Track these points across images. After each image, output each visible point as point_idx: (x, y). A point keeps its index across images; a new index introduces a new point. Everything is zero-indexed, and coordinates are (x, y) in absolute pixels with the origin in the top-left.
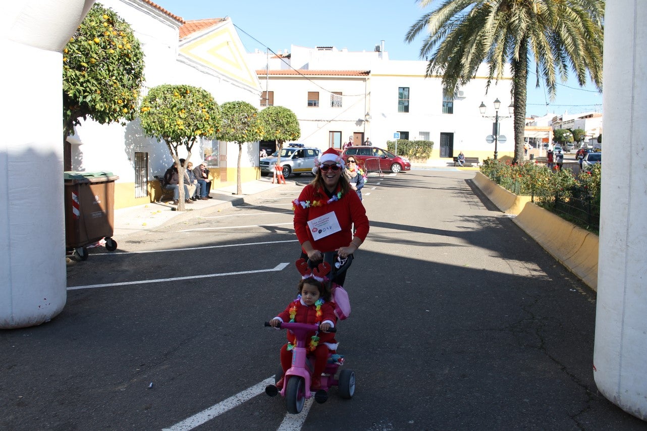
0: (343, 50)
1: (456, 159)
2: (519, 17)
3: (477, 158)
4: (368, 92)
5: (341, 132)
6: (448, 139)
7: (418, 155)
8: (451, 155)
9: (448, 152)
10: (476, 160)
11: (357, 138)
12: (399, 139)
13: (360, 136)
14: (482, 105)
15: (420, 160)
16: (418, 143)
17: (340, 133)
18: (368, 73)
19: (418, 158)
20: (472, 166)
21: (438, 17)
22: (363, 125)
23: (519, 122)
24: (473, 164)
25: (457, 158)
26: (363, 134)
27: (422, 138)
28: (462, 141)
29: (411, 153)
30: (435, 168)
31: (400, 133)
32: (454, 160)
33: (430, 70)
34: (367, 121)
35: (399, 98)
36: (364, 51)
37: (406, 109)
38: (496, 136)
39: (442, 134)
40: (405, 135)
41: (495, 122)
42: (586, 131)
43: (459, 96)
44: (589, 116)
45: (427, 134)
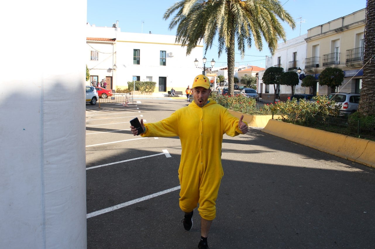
2: (237, 8)
3: (182, 92)
4: (114, 52)
5: (98, 76)
6: (163, 81)
7: (147, 90)
8: (165, 90)
9: (163, 88)
11: (108, 80)
12: (136, 80)
13: (110, 79)
14: (196, 61)
15: (148, 93)
16: (146, 83)
18: (114, 40)
19: (147, 92)
20: (179, 96)
21: (189, 4)
22: (111, 72)
26: (112, 77)
27: (148, 80)
28: (172, 82)
29: (142, 89)
30: (158, 98)
31: (136, 77)
32: (168, 93)
34: (114, 69)
35: (134, 56)
36: (106, 27)
37: (138, 63)
39: (160, 77)
40: (138, 78)
41: (203, 70)
42: (224, 76)
43: (169, 55)
44: (226, 69)
45: (151, 78)
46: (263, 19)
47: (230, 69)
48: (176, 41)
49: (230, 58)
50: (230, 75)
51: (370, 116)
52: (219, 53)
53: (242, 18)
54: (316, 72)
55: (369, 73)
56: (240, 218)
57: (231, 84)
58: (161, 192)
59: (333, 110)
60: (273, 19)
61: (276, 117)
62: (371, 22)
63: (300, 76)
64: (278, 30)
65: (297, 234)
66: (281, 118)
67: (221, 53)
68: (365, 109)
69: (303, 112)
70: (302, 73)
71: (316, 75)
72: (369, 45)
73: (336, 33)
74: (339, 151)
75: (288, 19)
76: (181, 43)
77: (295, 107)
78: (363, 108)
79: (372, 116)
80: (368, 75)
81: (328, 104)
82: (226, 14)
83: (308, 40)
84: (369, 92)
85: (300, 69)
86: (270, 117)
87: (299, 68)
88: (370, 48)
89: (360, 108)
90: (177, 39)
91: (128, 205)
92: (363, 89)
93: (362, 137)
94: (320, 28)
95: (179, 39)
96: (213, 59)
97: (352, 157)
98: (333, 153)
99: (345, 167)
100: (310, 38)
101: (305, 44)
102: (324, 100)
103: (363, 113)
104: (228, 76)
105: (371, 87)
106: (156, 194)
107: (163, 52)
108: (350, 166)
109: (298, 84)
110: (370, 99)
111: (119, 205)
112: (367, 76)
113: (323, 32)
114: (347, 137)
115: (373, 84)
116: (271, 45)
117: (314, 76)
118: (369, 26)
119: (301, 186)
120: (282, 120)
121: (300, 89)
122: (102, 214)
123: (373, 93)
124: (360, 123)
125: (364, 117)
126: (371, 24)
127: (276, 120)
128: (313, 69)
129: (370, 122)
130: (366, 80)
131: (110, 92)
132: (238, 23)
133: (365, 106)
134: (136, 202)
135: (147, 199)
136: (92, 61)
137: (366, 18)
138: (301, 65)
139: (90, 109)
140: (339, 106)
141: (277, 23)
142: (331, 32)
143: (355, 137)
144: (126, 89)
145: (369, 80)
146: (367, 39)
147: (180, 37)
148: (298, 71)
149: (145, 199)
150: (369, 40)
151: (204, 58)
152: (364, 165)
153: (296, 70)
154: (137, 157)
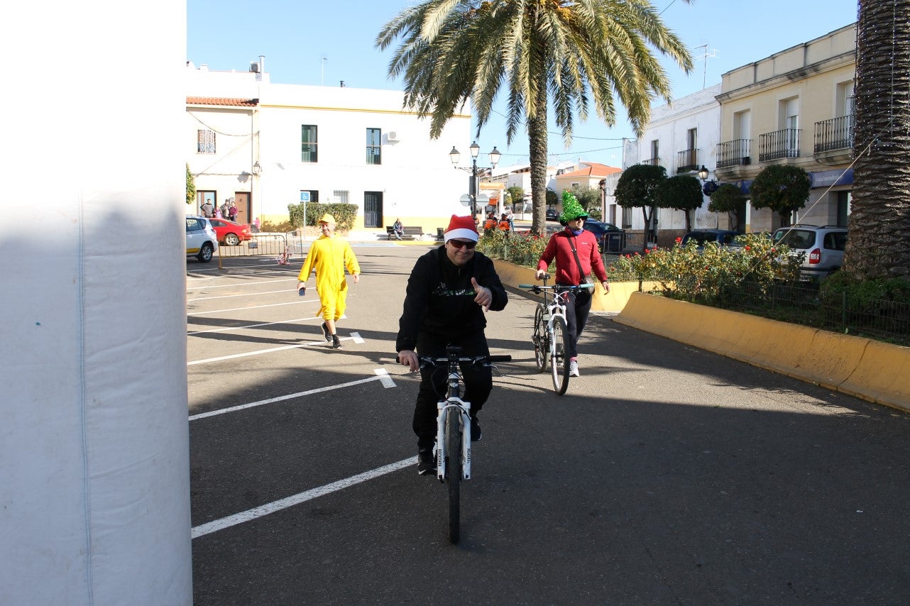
0: (201, 67)
1: (390, 230)
2: (552, 24)
3: (420, 228)
4: (255, 132)
5: (215, 192)
6: (375, 201)
8: (380, 225)
9: (375, 219)
10: (418, 231)
11: (241, 200)
12: (309, 200)
13: (245, 197)
14: (454, 151)
16: (334, 207)
17: (213, 193)
18: (255, 102)
20: (413, 239)
21: (436, 15)
22: (249, 182)
23: (539, 175)
24: (413, 236)
25: (391, 228)
26: (249, 194)
27: (337, 200)
30: (363, 243)
31: (309, 193)
32: (388, 231)
33: (409, 96)
34: (256, 174)
35: (303, 141)
36: (234, 70)
37: (314, 157)
38: (474, 195)
39: (367, 193)
40: (315, 195)
41: (472, 175)
42: (524, 189)
43: (389, 139)
44: (527, 170)
45: (344, 194)
46: (615, 48)
47: (537, 172)
48: (405, 103)
49: (537, 145)
50: (537, 185)
51: (871, 281)
52: (509, 134)
53: (563, 46)
54: (744, 175)
55: (868, 177)
56: (563, 530)
57: (539, 206)
58: (371, 471)
59: (784, 266)
60: (639, 50)
61: (648, 286)
62: (869, 56)
63: (706, 186)
64: (652, 76)
65: (699, 566)
66: (660, 288)
67: (513, 134)
68: (859, 264)
69: (713, 273)
70: (711, 178)
71: (743, 185)
72: (865, 112)
73: (789, 81)
74: (798, 366)
75: (675, 49)
76: (416, 108)
77: (694, 261)
78: (855, 262)
79: (876, 280)
80: (866, 182)
81: (772, 254)
82: (526, 38)
83: (722, 98)
84: (869, 224)
85: (704, 169)
86: (633, 286)
87: (703, 166)
88: (868, 119)
89: (848, 263)
90: (408, 99)
91: (291, 505)
92: (854, 217)
93: (854, 333)
94: (752, 69)
95: (412, 100)
96: (495, 147)
97: (831, 380)
98: (785, 372)
99: (813, 404)
100: (727, 94)
101: (717, 109)
102: (763, 244)
103: (854, 274)
104: (533, 187)
105: (873, 210)
106: (359, 476)
107: (373, 132)
108: (824, 402)
109: (700, 207)
110: (870, 241)
111: (270, 505)
112: (862, 184)
113: (759, 80)
114: (817, 331)
115: (876, 204)
116: (636, 110)
117: (739, 185)
118: (865, 65)
119: (708, 452)
120: (664, 292)
121: (705, 218)
122: (228, 528)
123: (877, 225)
124: (847, 298)
125: (858, 283)
126: (870, 62)
127: (649, 292)
128: (737, 169)
129: (873, 294)
130: (861, 194)
131: (244, 231)
132: (554, 58)
133: (860, 258)
134: (311, 498)
135: (336, 489)
136: (201, 155)
137: (858, 46)
138: (708, 159)
139: (198, 273)
140: (799, 257)
141: (648, 60)
142: (779, 80)
143: (837, 331)
144: (285, 224)
145: (868, 194)
146: (862, 97)
147: (416, 93)
148: (700, 174)
149: (332, 490)
150: (867, 99)
151: (474, 145)
152: (858, 398)
153: (696, 172)
154: (312, 389)
